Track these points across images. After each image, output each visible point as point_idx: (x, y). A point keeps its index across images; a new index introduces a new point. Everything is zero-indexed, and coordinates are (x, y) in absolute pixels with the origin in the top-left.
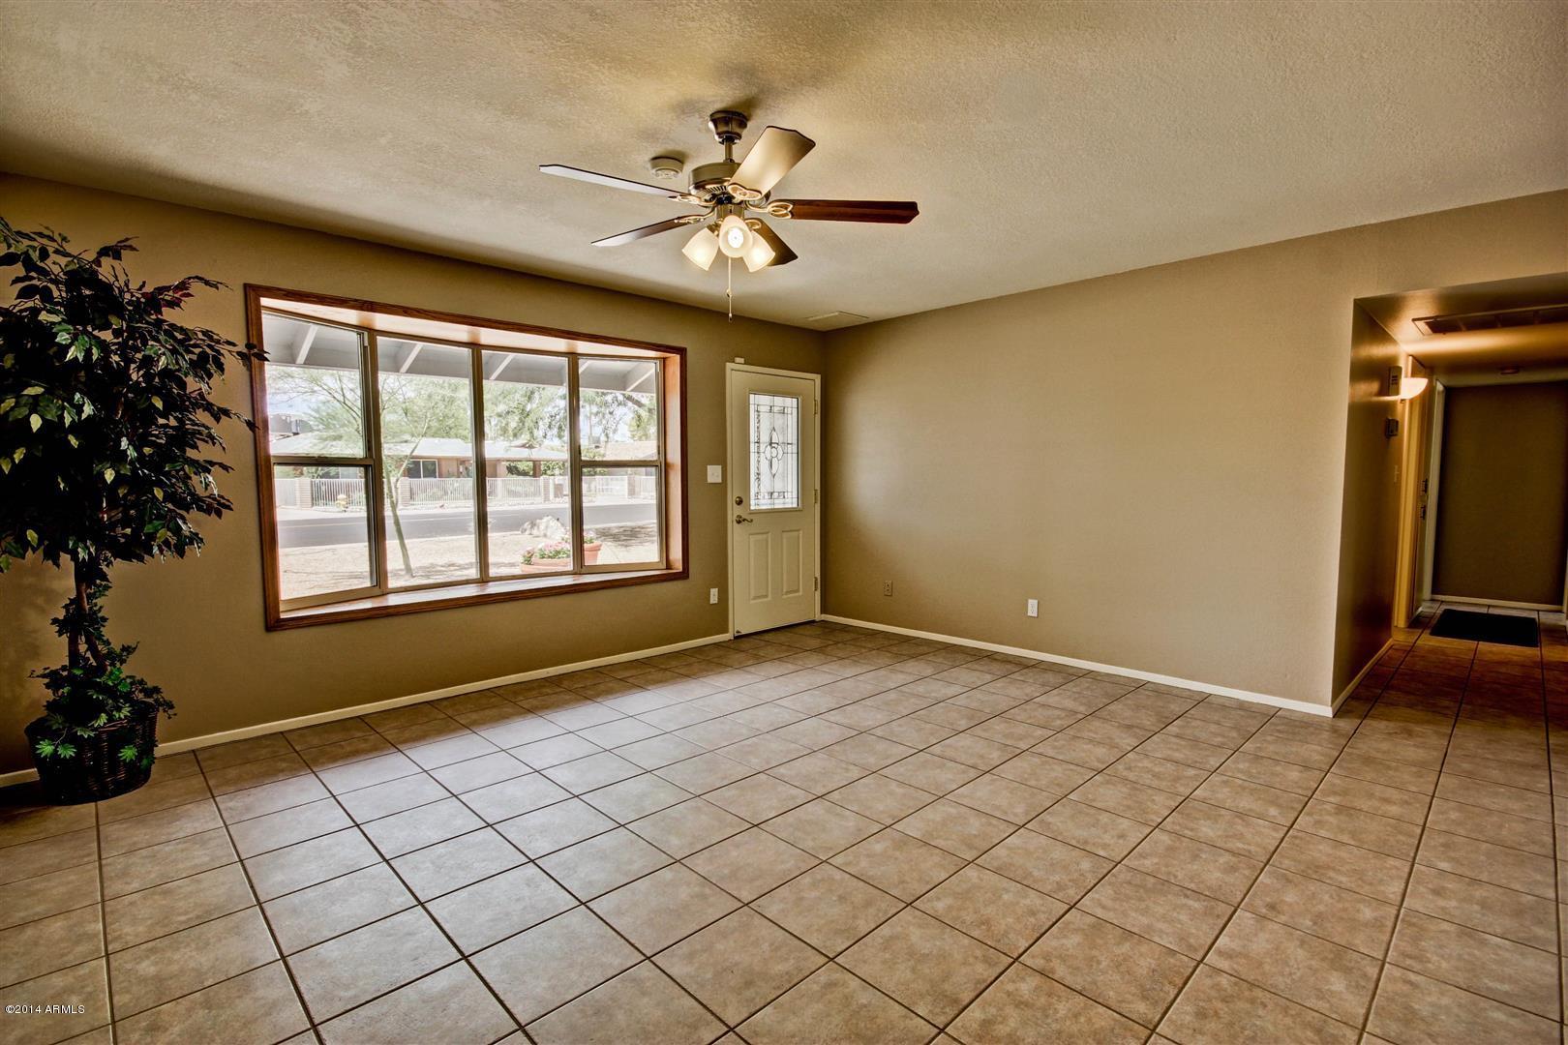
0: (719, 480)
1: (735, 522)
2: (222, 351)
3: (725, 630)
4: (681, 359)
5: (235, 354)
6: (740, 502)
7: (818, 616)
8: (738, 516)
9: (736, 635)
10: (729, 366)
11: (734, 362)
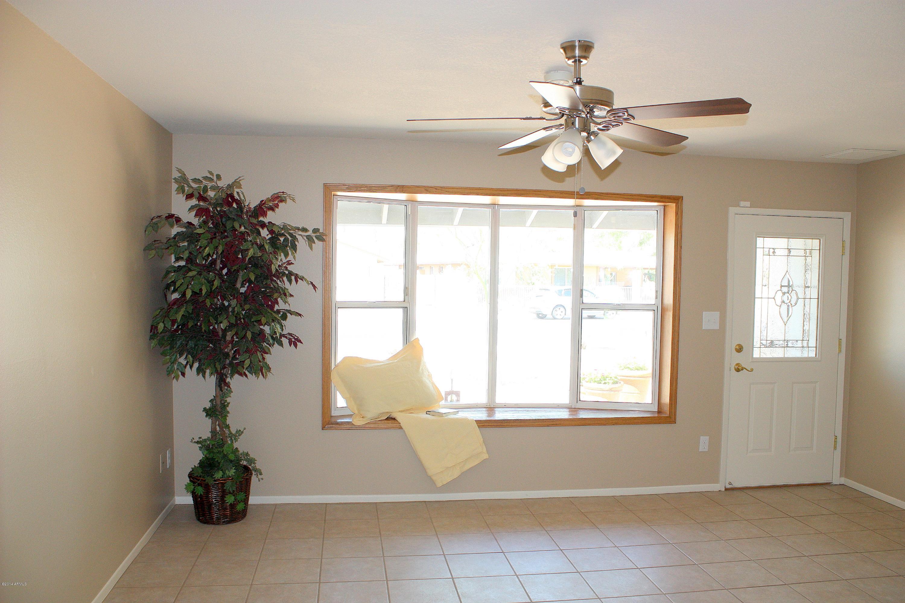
0: (717, 327)
1: (733, 369)
2: (297, 236)
3: (716, 480)
4: (677, 207)
5: (305, 238)
6: (739, 349)
7: (837, 479)
8: (737, 364)
9: (728, 486)
10: (732, 210)
11: (739, 206)
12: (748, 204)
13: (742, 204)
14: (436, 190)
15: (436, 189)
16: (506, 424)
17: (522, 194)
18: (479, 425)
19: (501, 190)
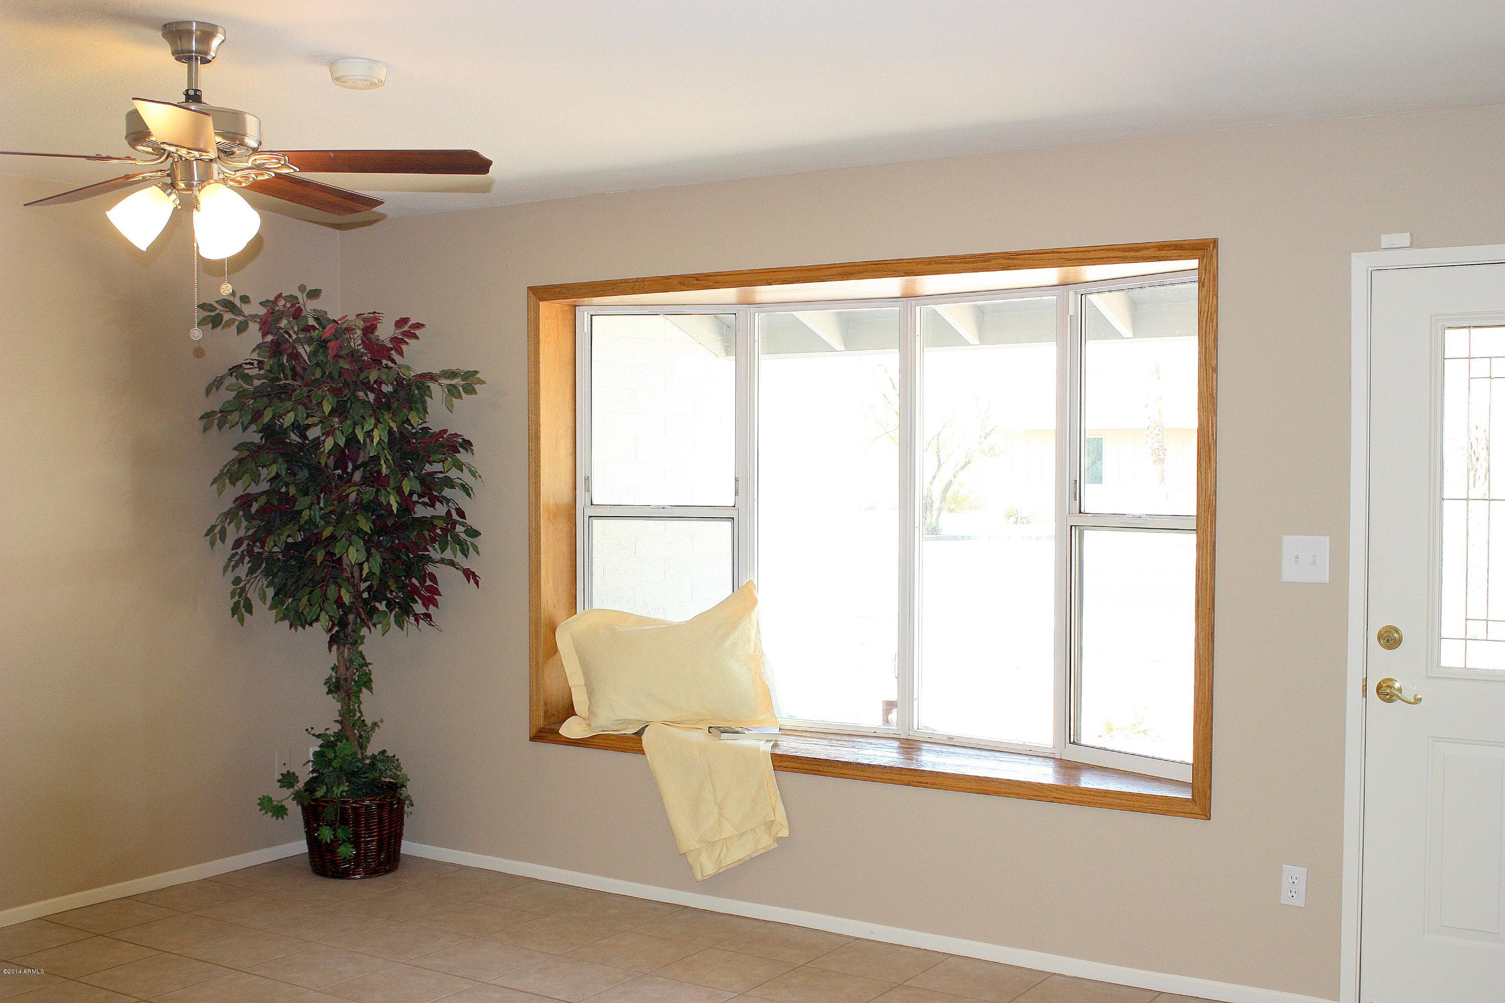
0: (1321, 576)
4: (1201, 270)
10: (1360, 263)
11: (1377, 248)
12: (1404, 239)
13: (1386, 240)
14: (698, 282)
15: (697, 280)
16: (826, 769)
17: (852, 274)
18: (778, 764)
19: (808, 270)
